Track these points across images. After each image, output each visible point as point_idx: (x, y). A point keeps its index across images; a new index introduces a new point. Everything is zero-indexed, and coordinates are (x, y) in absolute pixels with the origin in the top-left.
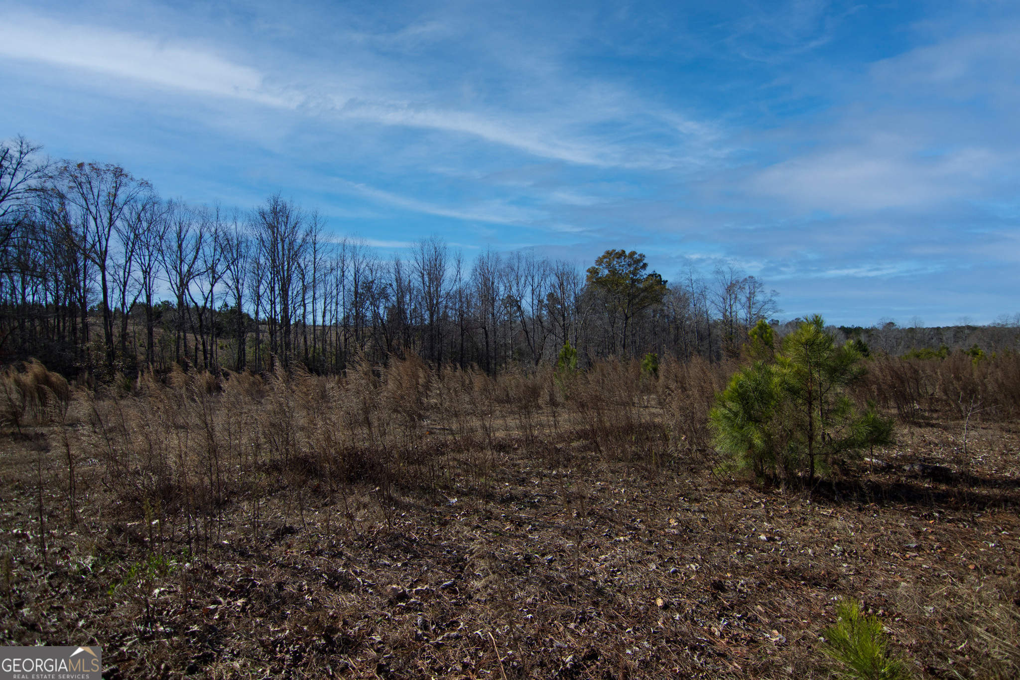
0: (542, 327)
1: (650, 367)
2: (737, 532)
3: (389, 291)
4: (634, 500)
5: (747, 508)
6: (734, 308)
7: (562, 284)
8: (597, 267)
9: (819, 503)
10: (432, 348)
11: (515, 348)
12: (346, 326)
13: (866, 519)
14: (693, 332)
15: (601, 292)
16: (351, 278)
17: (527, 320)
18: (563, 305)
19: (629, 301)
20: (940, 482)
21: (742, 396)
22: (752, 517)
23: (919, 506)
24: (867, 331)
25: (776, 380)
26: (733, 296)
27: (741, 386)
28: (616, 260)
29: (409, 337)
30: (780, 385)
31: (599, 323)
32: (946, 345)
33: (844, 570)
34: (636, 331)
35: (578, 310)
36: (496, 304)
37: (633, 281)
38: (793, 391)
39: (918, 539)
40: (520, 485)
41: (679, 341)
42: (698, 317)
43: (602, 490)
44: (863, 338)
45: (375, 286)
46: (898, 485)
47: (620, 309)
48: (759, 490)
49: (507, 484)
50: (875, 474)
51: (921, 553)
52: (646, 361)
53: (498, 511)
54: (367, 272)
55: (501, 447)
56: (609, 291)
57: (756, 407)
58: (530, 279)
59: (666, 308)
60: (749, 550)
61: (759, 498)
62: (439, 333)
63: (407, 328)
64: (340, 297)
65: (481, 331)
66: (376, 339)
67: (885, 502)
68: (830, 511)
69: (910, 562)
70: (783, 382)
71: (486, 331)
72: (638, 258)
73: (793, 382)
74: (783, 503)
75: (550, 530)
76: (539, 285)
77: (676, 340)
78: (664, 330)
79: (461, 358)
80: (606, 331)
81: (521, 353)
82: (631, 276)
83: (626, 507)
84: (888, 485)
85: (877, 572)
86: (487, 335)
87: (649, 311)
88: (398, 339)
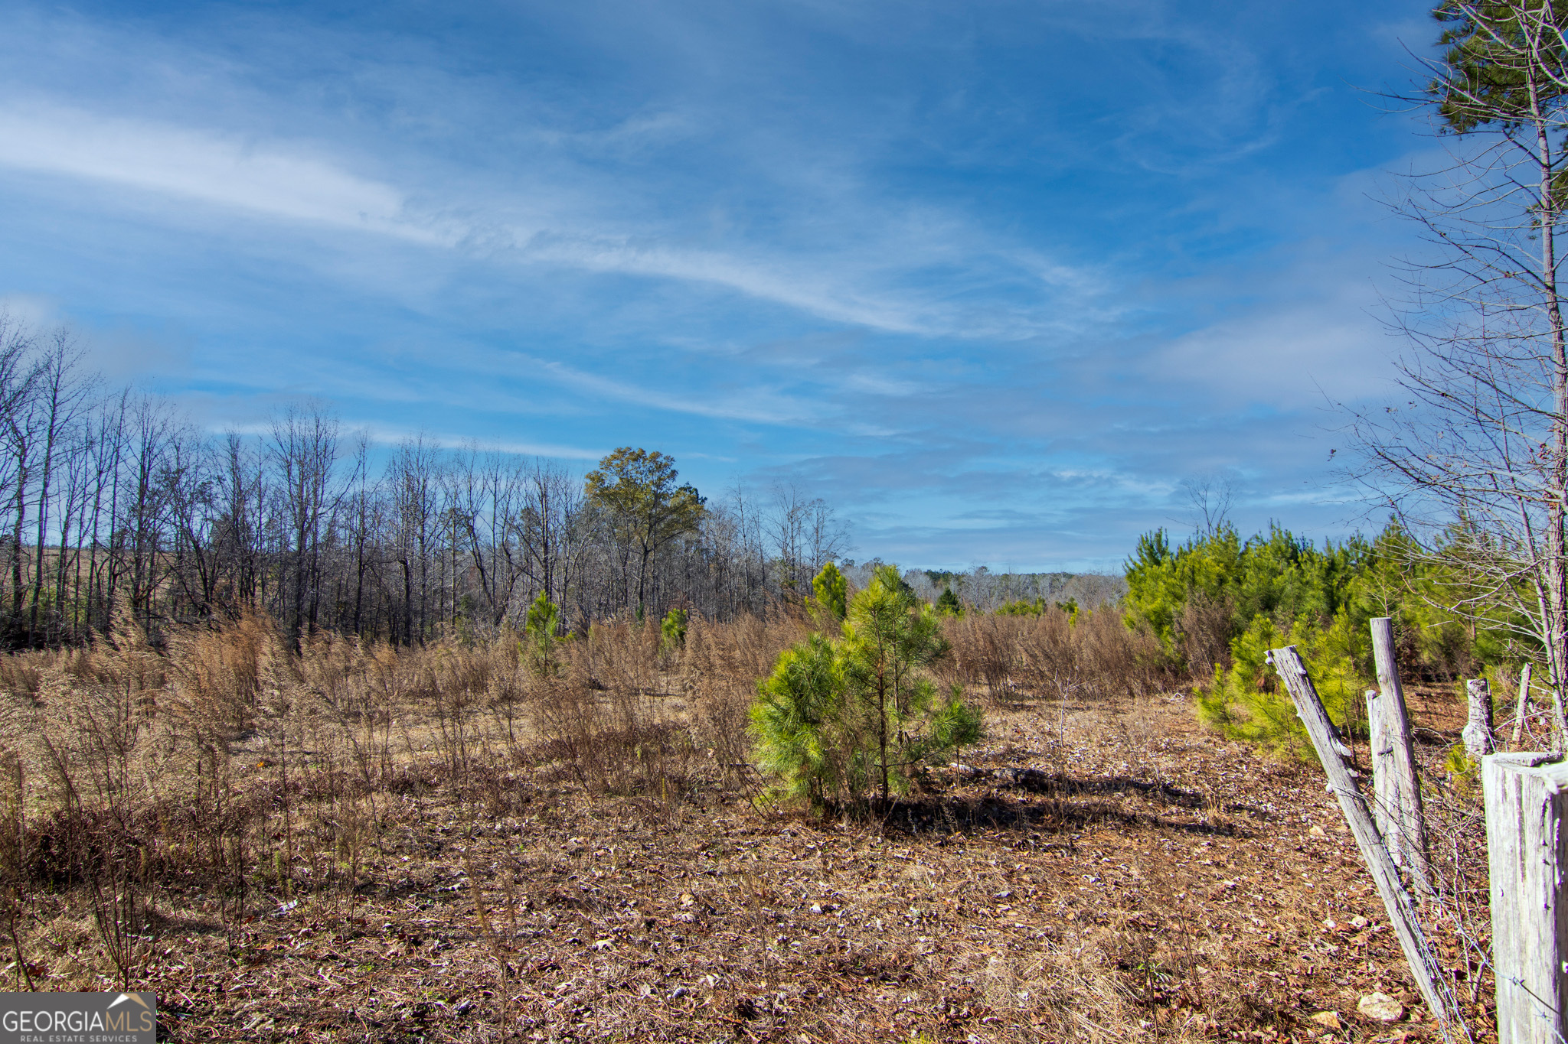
0: (510, 562)
1: (675, 631)
2: (780, 903)
3: (216, 489)
4: (629, 865)
5: (797, 859)
6: (797, 542)
7: (544, 495)
8: (602, 472)
9: (893, 839)
10: (299, 596)
11: (461, 596)
12: (116, 549)
13: (949, 860)
14: (742, 575)
15: (608, 510)
16: (134, 462)
17: (484, 551)
18: (545, 528)
19: (651, 526)
20: (1036, 792)
21: (794, 687)
22: (802, 875)
23: (1012, 831)
24: (957, 577)
25: (838, 661)
26: (796, 525)
27: (792, 671)
28: (631, 462)
29: (252, 573)
30: (843, 669)
31: (603, 557)
32: (1043, 597)
33: (921, 948)
34: (660, 572)
35: (571, 536)
36: (429, 521)
37: (657, 496)
38: (859, 677)
39: (1010, 882)
40: (431, 858)
41: (722, 588)
42: (749, 553)
43: (576, 854)
44: (953, 587)
45: (184, 479)
46: (988, 802)
47: (636, 537)
48: (815, 826)
49: (406, 858)
50: (963, 786)
51: (1014, 904)
52: (669, 621)
53: (380, 917)
54: (169, 453)
55: (403, 786)
56: (620, 508)
57: (813, 700)
58: (491, 484)
59: (704, 538)
60: (796, 933)
61: (815, 840)
62: (315, 570)
63: (249, 559)
64: (106, 495)
65: (398, 566)
66: (181, 577)
67: (973, 828)
68: (907, 851)
69: (1002, 921)
70: (848, 664)
71: (406, 568)
72: (664, 462)
73: (861, 663)
74: (846, 845)
75: (474, 944)
76: (508, 493)
77: (719, 584)
78: (701, 571)
79: (357, 615)
80: (614, 570)
81: (471, 605)
82: (654, 488)
83: (614, 881)
84: (976, 802)
85: (962, 944)
86: (407, 574)
87: (680, 542)
88: (231, 576)
